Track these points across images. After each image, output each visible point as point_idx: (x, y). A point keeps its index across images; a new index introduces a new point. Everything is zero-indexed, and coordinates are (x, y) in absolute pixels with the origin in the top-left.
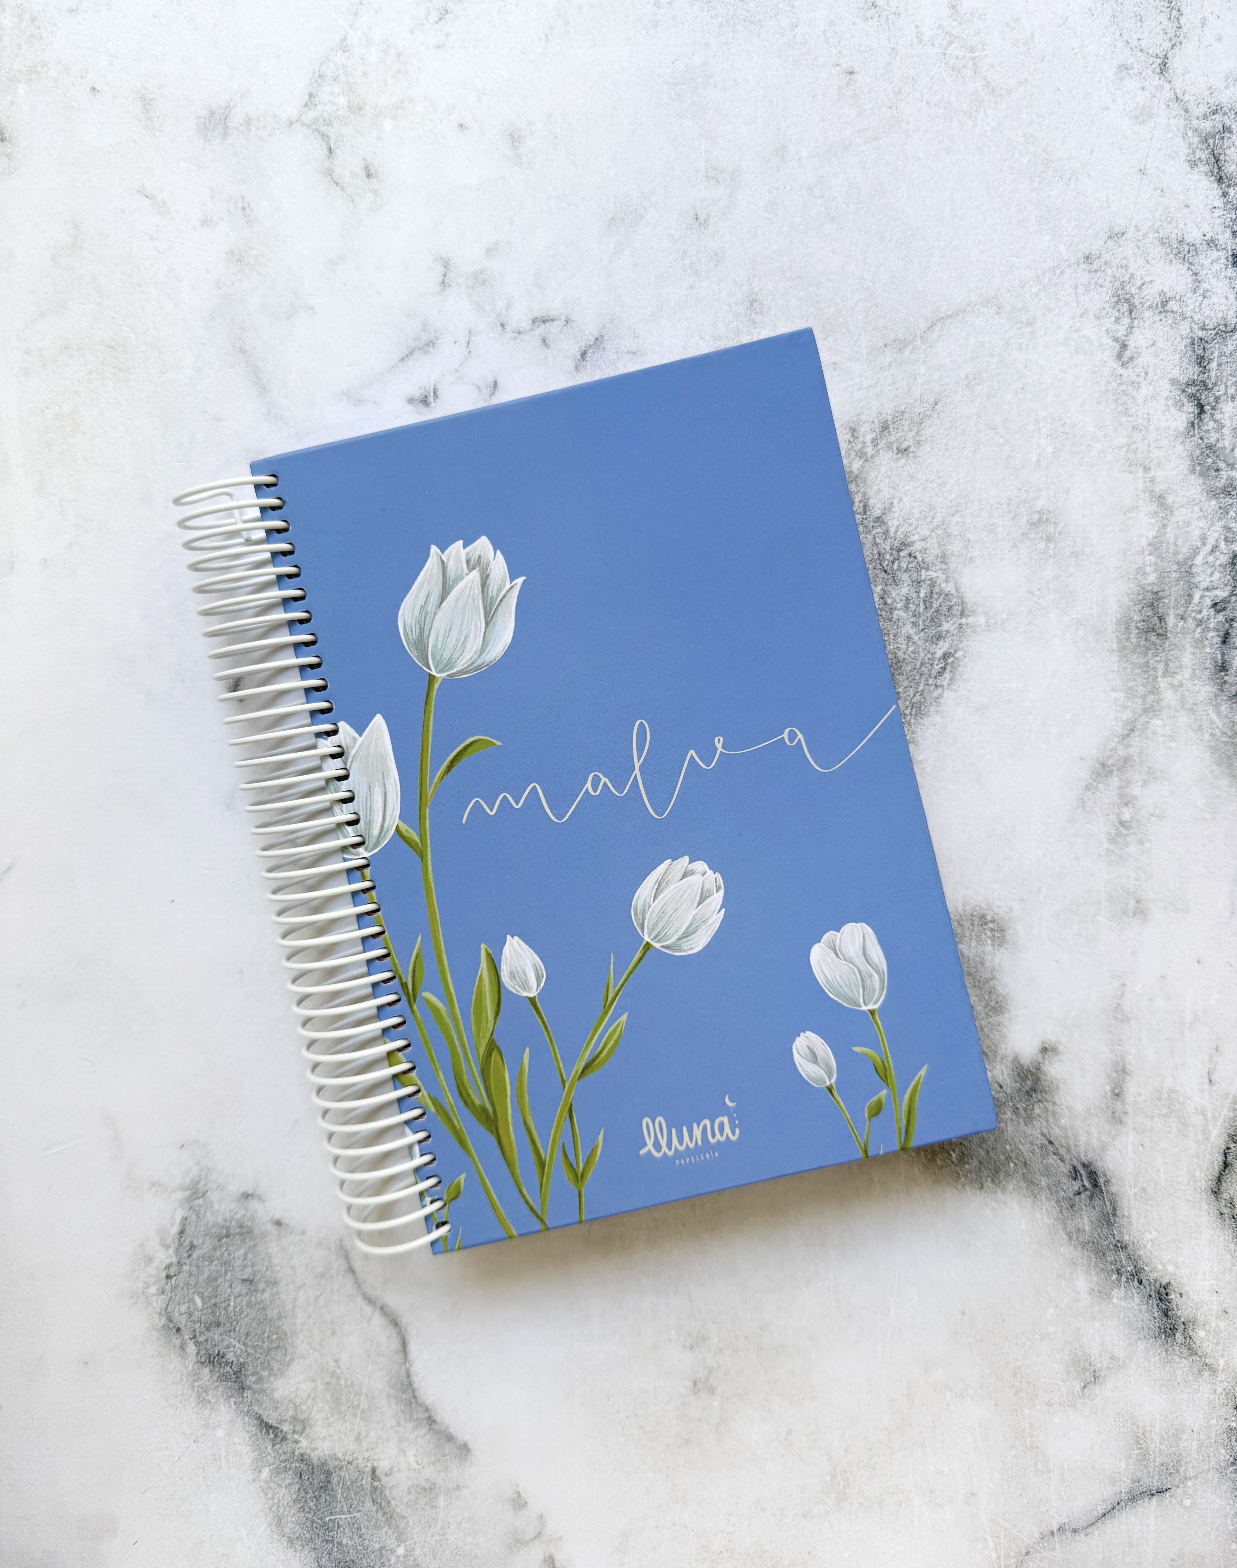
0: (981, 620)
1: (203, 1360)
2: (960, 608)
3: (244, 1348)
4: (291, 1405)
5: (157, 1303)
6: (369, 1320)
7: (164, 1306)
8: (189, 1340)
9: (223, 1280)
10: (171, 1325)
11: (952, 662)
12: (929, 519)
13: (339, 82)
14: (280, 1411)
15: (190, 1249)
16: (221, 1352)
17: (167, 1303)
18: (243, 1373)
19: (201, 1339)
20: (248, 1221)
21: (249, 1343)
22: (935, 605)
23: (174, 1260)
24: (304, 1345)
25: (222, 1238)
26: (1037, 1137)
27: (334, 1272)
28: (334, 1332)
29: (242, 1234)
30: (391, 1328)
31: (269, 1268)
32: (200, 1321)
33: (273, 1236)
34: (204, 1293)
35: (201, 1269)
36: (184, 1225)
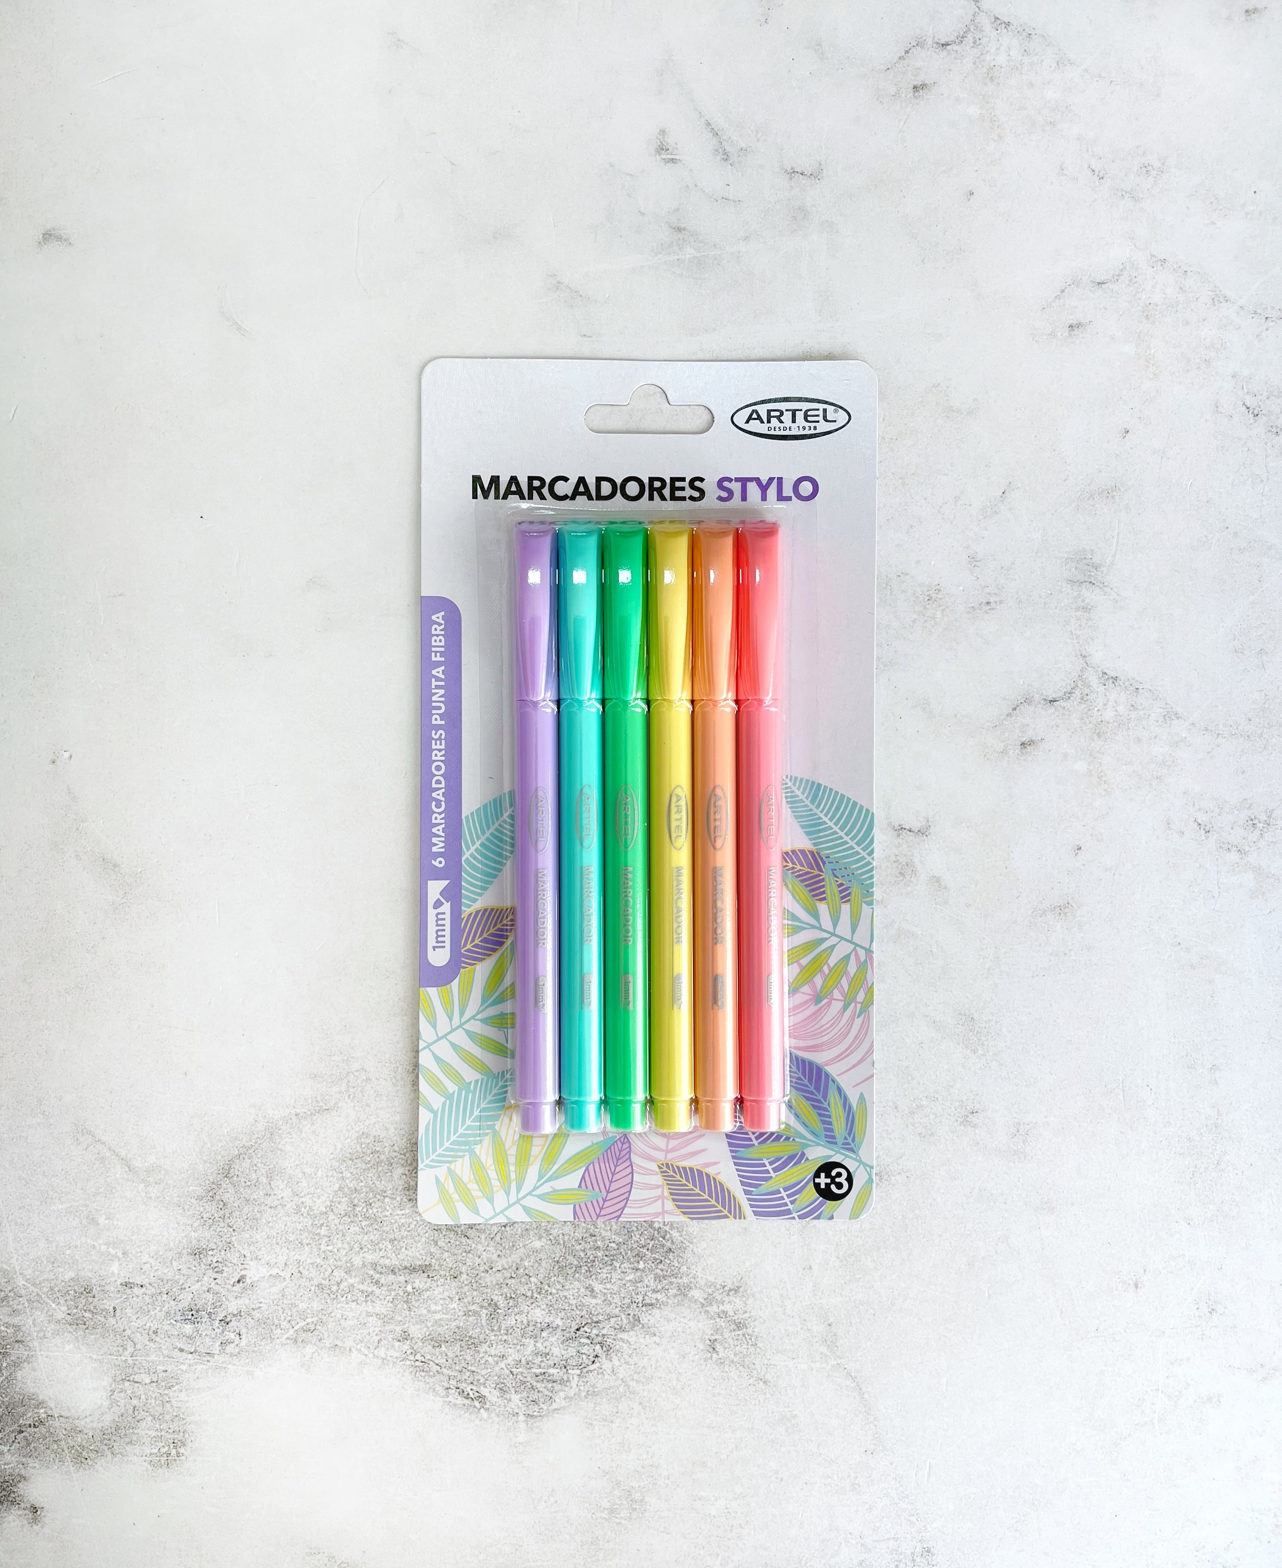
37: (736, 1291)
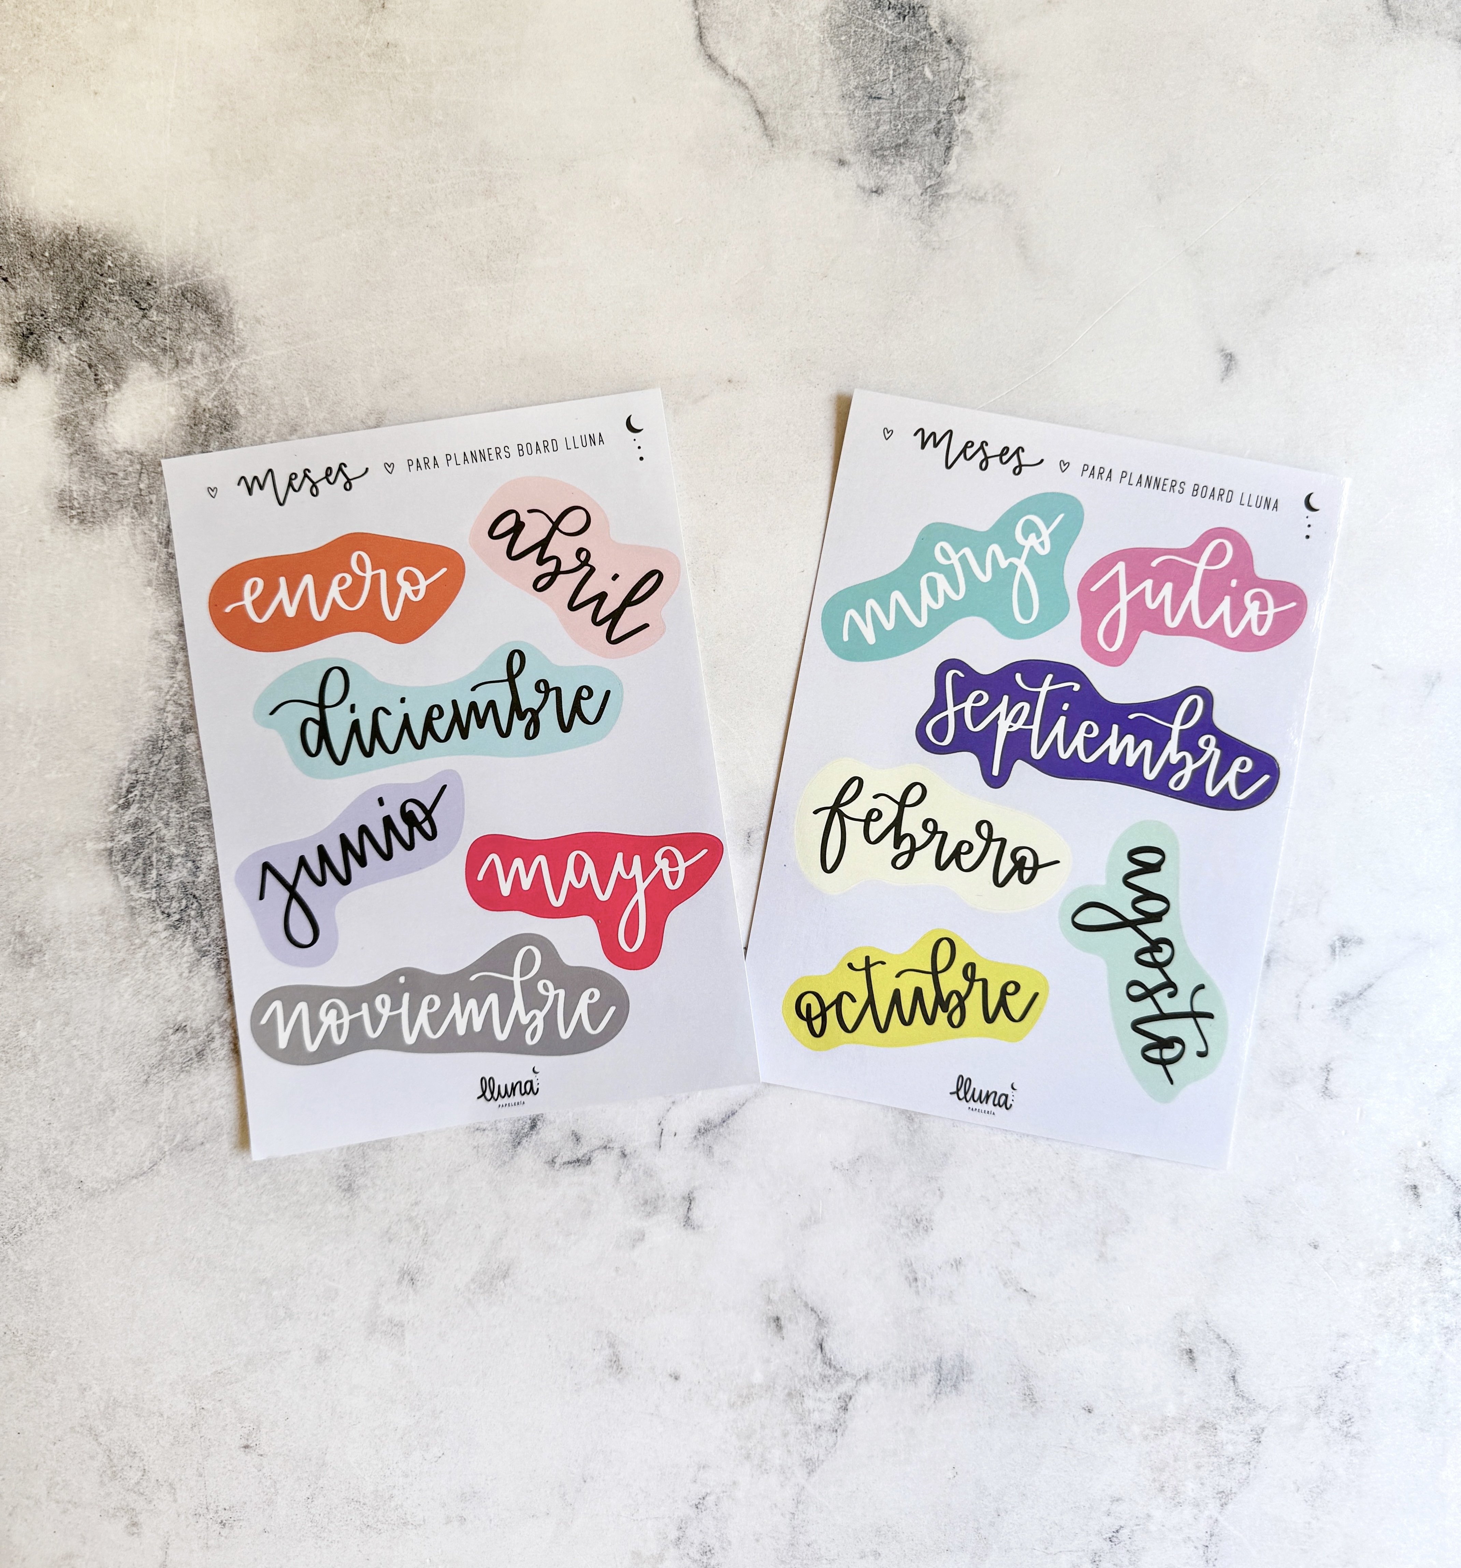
0: (90, 846)
1: (921, 10)
2: (113, 859)
3: (876, 24)
5: (974, 70)
6: (740, 60)
7: (966, 66)
8: (937, 30)
9: (902, 98)
10: (958, 46)
11: (119, 799)
12: (150, 954)
13: (815, 1425)
15: (939, 129)
16: (902, 18)
17: (964, 70)
19: (924, 33)
20: (876, 163)
21: (870, 30)
22: (139, 862)
23: (956, 117)
24: (811, 30)
25: (904, 143)
26: (20, 285)
27: (779, 111)
28: (778, 45)
29: (881, 148)
30: (716, 54)
31: (851, 112)
32: (926, 51)
33: (848, 149)
34: (922, 83)
35: (927, 109)
36: (946, 156)
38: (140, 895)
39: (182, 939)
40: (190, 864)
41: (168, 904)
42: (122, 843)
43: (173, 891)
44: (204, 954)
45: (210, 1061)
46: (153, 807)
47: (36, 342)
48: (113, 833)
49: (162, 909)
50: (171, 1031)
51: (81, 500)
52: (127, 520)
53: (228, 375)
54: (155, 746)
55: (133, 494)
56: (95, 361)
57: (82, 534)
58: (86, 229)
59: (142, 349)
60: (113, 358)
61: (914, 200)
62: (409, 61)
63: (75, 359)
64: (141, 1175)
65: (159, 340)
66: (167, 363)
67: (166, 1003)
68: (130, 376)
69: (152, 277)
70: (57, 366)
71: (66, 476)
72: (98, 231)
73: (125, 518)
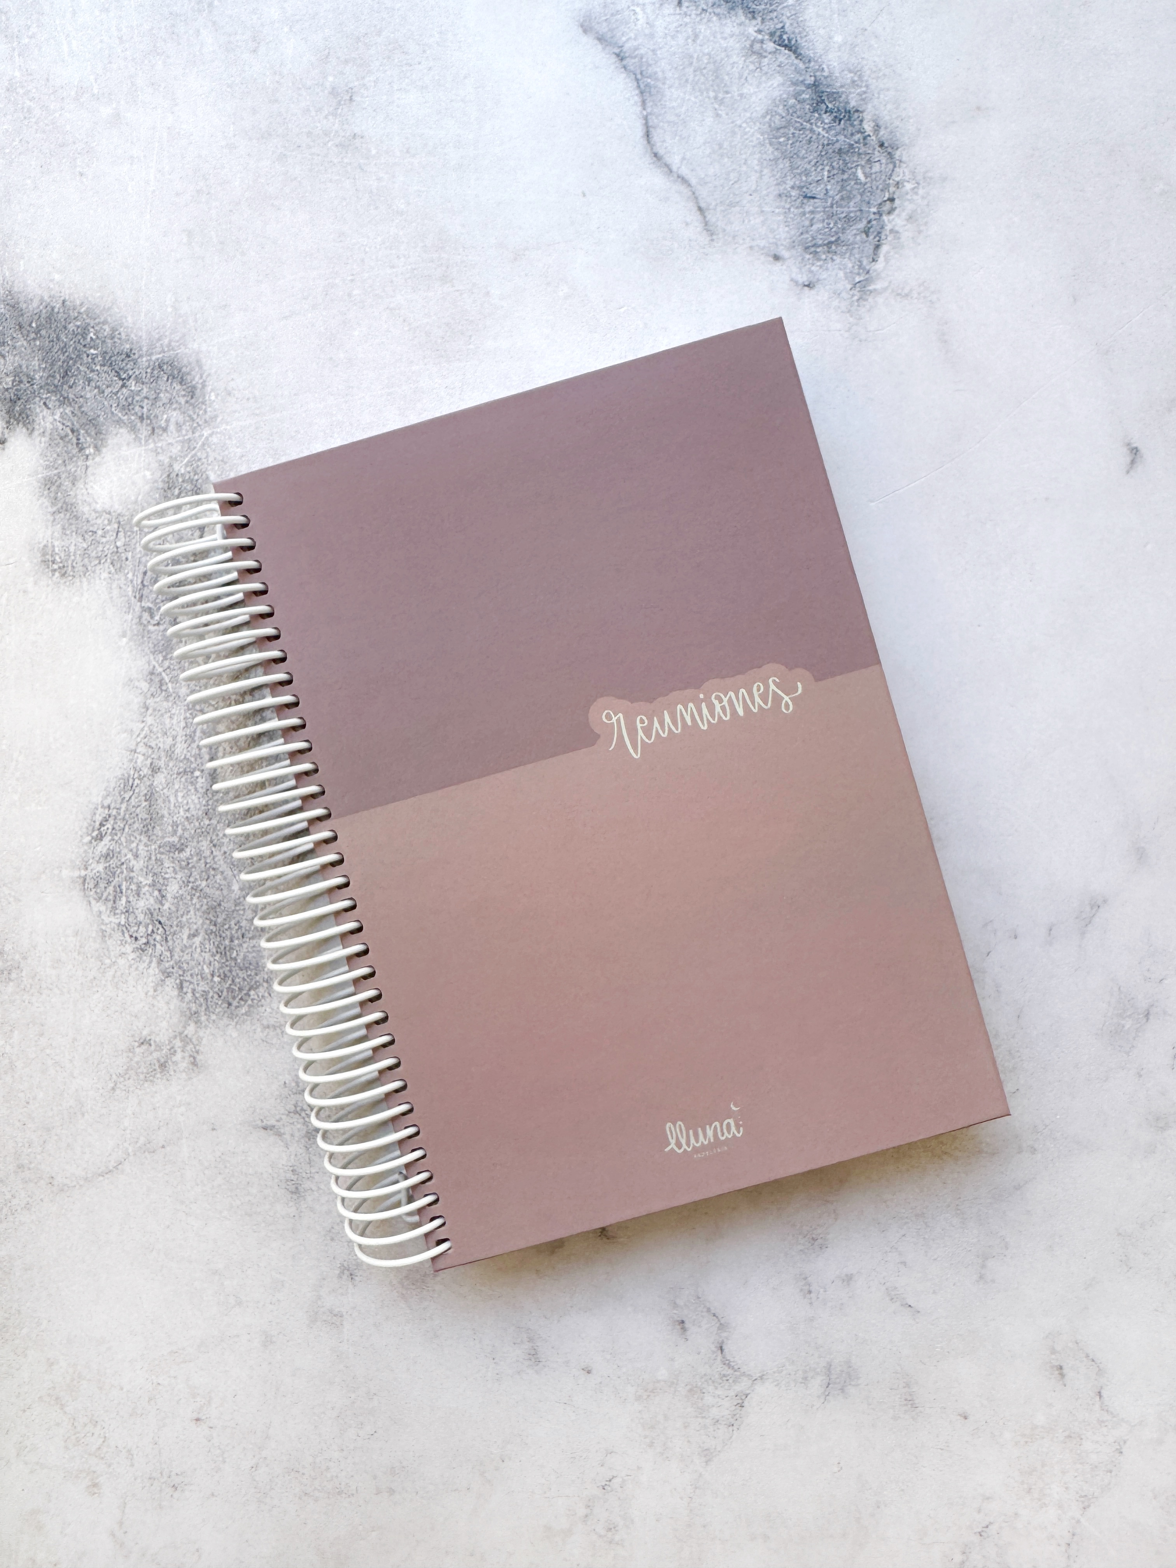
0: (65, 873)
1: (856, 115)
2: (87, 885)
3: (814, 127)
4: (765, 69)
5: (904, 173)
6: (683, 159)
7: (897, 169)
8: (871, 134)
9: (835, 198)
10: (889, 150)
11: (93, 831)
12: (119, 974)
13: (713, 1419)
14: (778, 63)
15: (869, 228)
16: (837, 122)
17: (895, 172)
18: (815, 102)
19: (858, 136)
20: (809, 259)
21: (807, 132)
22: (111, 889)
23: (885, 218)
24: (752, 131)
25: (836, 241)
26: (8, 352)
27: (719, 209)
28: (721, 146)
29: (814, 245)
30: (661, 152)
31: (787, 210)
32: (859, 154)
33: (782, 245)
34: (855, 184)
35: (858, 209)
36: (875, 254)
37: (194, 1063)
38: (110, 919)
39: (148, 961)
40: (156, 893)
41: (136, 928)
42: (94, 871)
43: (141, 917)
44: (169, 975)
45: (172, 1073)
46: (123, 839)
47: (22, 406)
48: (87, 862)
49: (131, 934)
50: (137, 1044)
51: (62, 555)
52: (105, 575)
53: (200, 443)
54: (127, 785)
55: (110, 551)
56: (77, 426)
57: (62, 587)
58: (71, 302)
59: (122, 417)
60: (94, 425)
61: (844, 295)
62: (374, 152)
63: (58, 424)
64: (107, 1173)
65: (137, 408)
66: (144, 431)
67: (133, 1018)
68: (109, 442)
69: (131, 350)
70: (42, 430)
71: (49, 532)
72: (82, 304)
73: (103, 572)
